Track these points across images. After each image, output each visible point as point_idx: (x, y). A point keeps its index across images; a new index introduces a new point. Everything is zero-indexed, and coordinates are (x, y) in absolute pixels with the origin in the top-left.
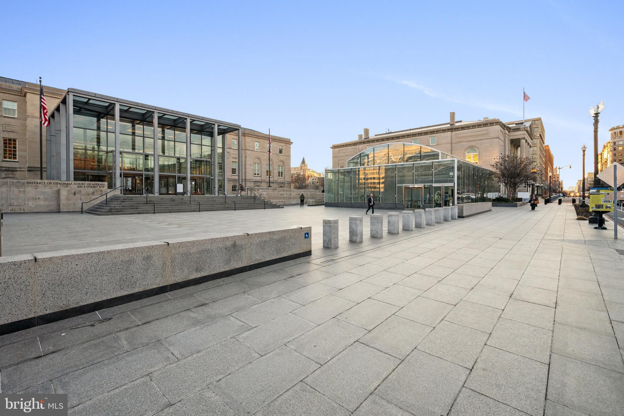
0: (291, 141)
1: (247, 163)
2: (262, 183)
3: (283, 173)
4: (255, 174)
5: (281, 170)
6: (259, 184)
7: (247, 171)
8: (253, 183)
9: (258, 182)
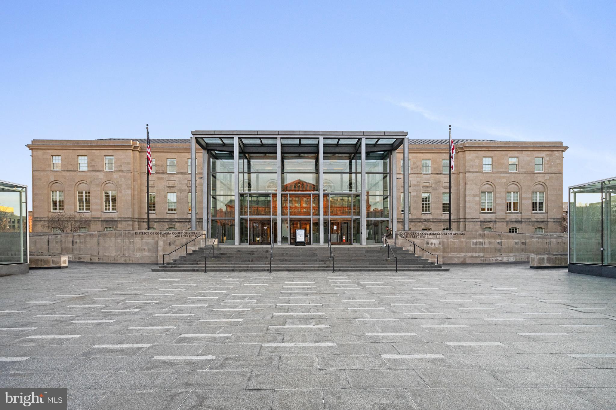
0: (564, 145)
1: (467, 193)
2: (498, 223)
3: (544, 204)
4: (484, 210)
5: (540, 199)
6: (491, 225)
7: (468, 205)
8: (479, 223)
9: (489, 222)
